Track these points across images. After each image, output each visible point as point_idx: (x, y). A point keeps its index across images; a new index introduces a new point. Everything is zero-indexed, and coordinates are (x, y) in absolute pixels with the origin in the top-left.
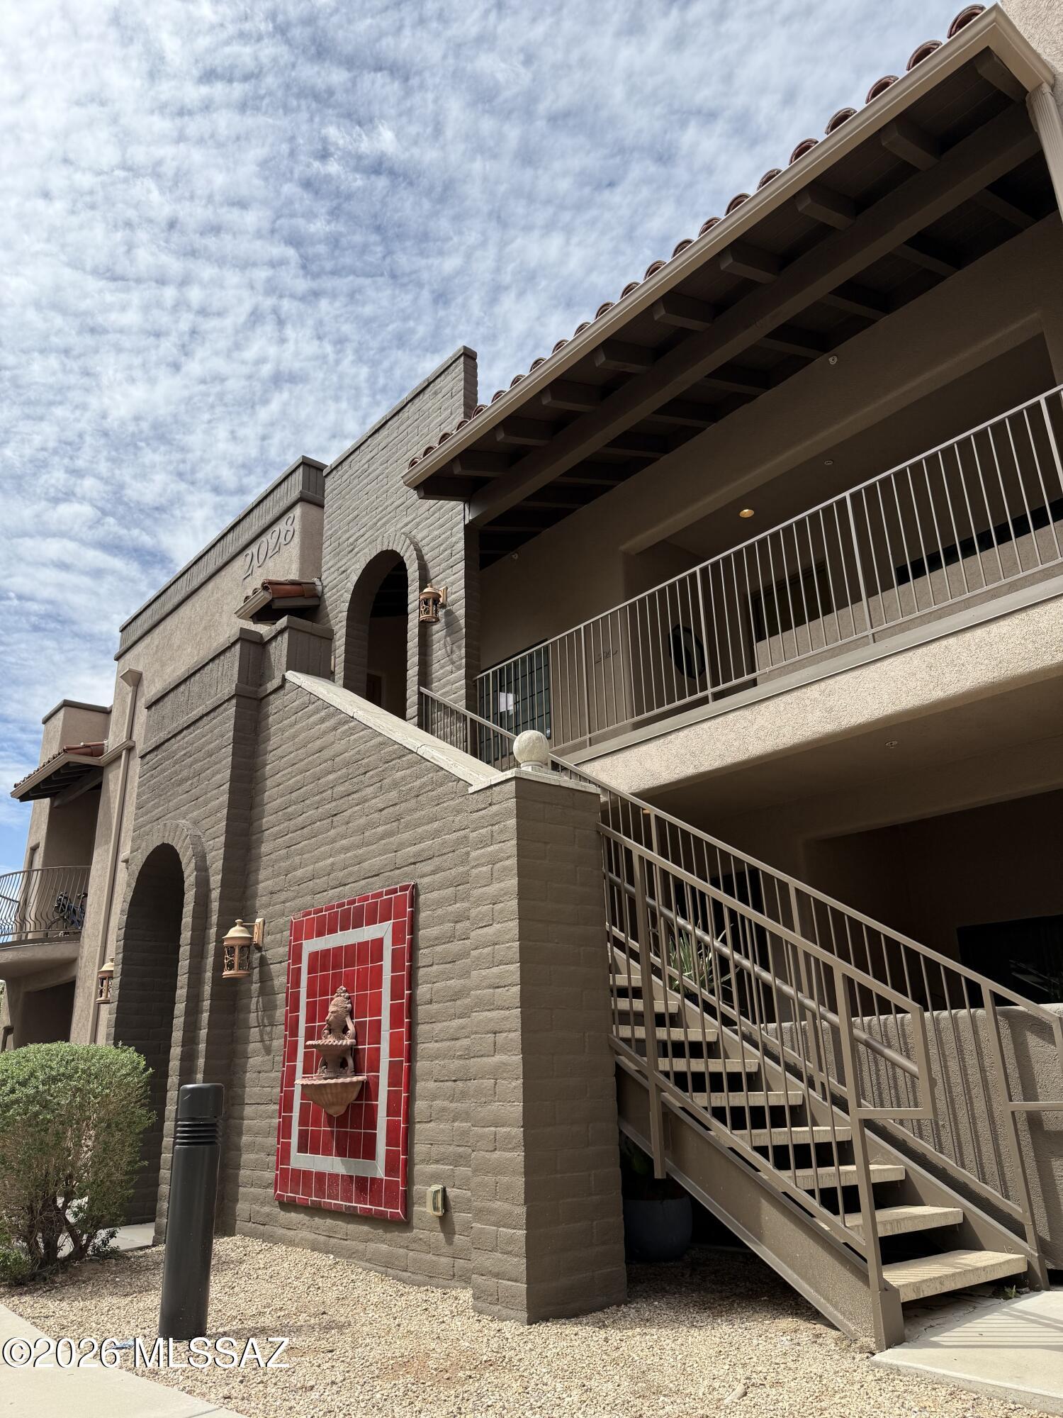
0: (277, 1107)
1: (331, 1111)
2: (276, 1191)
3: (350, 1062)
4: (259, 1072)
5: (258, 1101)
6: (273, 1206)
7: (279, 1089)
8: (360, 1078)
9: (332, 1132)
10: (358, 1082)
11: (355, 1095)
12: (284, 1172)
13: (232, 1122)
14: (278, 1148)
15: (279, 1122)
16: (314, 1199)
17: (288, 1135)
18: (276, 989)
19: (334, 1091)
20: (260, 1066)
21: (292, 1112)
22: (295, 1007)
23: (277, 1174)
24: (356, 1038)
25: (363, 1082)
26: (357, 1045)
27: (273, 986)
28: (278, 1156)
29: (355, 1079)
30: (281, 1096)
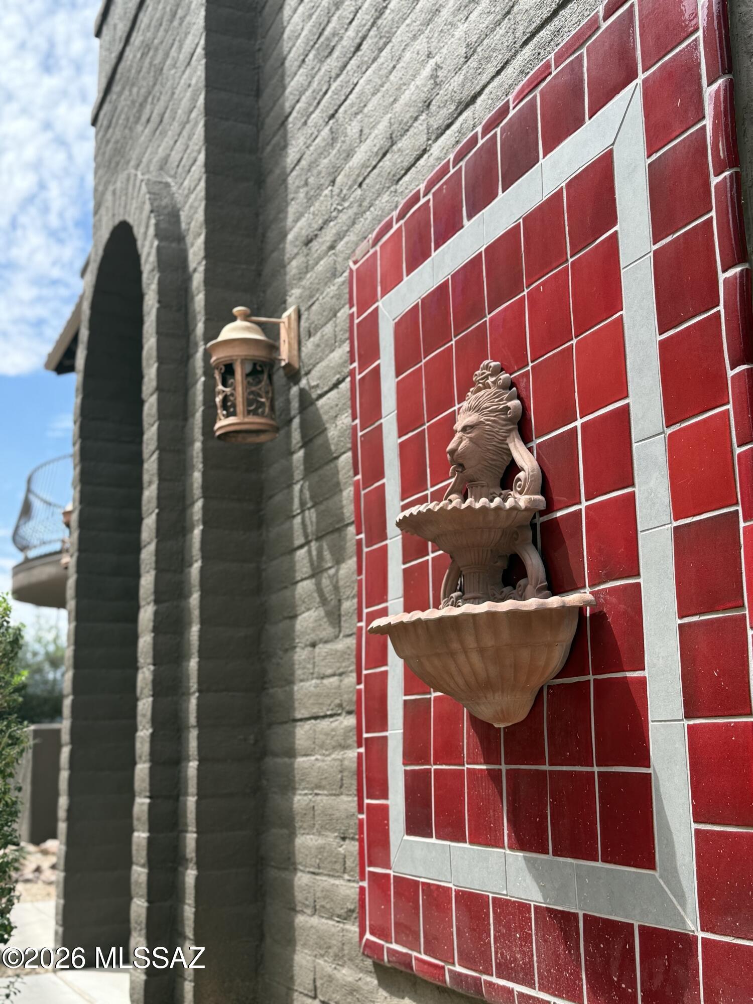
0: (351, 721)
1: (486, 712)
2: (362, 933)
3: (534, 562)
4: (313, 645)
5: (316, 710)
6: (361, 970)
7: (354, 675)
8: (573, 599)
9: (495, 776)
10: (564, 610)
11: (558, 657)
12: (379, 881)
13: (270, 761)
14: (361, 822)
15: (360, 755)
16: (459, 969)
17: (380, 787)
18: (333, 448)
19: (489, 641)
20: (313, 630)
21: (384, 728)
22: (375, 470)
23: (362, 889)
24: (545, 489)
25: (581, 610)
26: (550, 507)
27: (326, 445)
28: (361, 841)
29: (554, 601)
30: (359, 692)
